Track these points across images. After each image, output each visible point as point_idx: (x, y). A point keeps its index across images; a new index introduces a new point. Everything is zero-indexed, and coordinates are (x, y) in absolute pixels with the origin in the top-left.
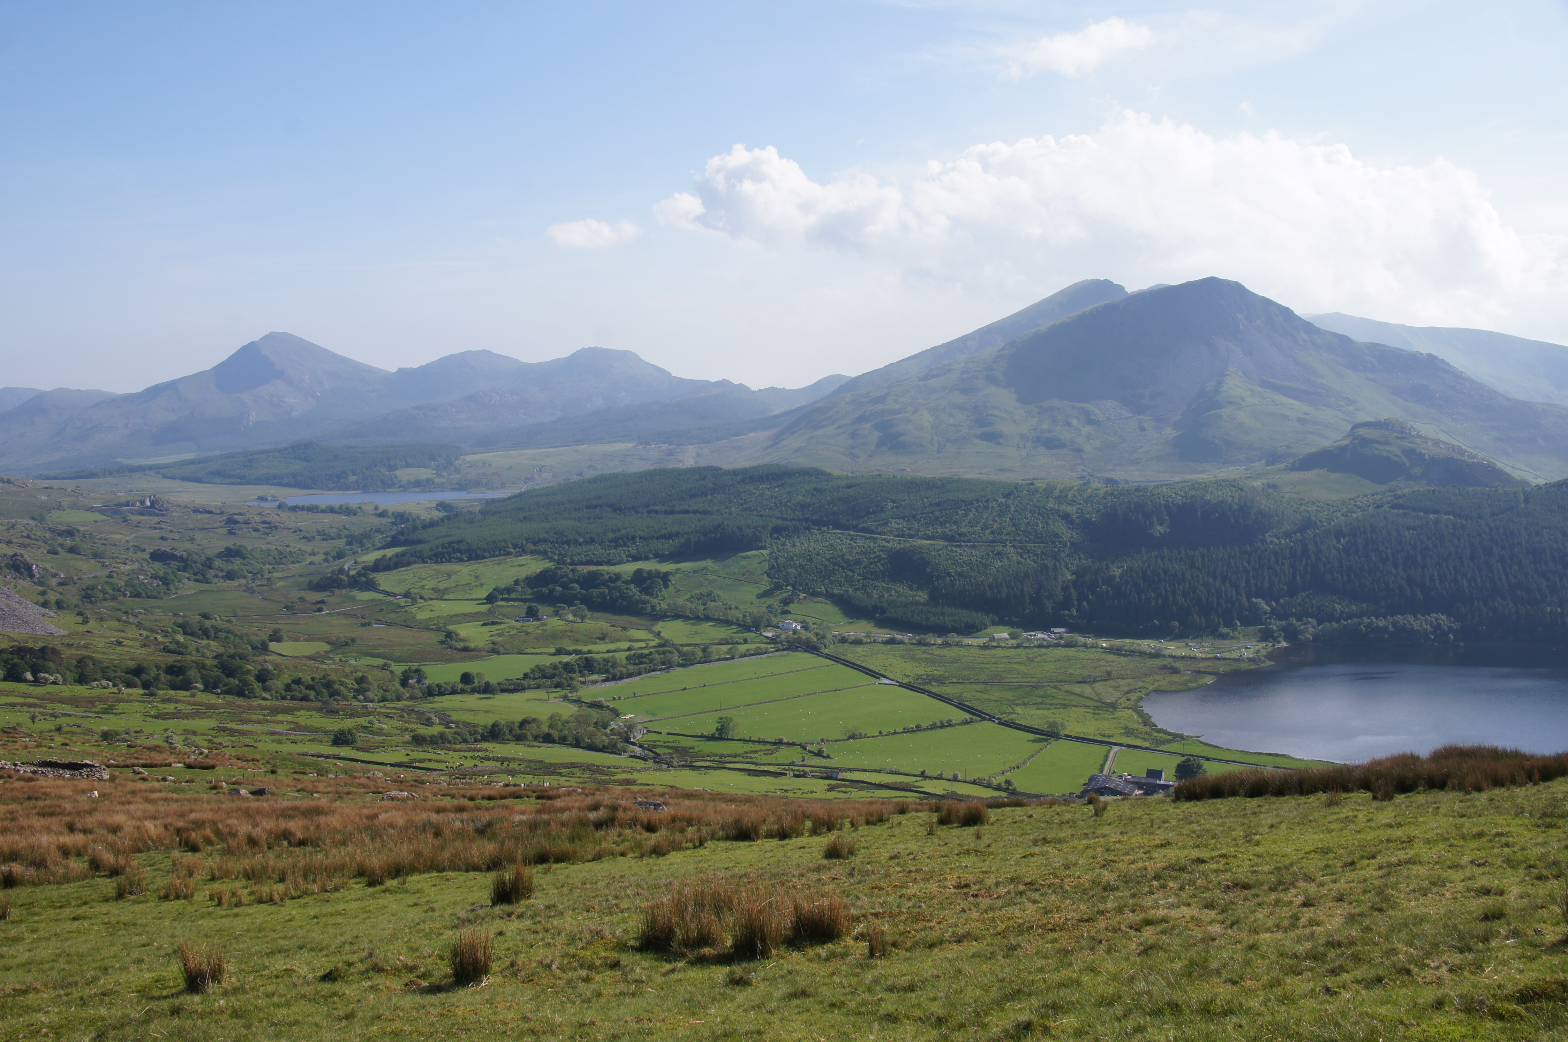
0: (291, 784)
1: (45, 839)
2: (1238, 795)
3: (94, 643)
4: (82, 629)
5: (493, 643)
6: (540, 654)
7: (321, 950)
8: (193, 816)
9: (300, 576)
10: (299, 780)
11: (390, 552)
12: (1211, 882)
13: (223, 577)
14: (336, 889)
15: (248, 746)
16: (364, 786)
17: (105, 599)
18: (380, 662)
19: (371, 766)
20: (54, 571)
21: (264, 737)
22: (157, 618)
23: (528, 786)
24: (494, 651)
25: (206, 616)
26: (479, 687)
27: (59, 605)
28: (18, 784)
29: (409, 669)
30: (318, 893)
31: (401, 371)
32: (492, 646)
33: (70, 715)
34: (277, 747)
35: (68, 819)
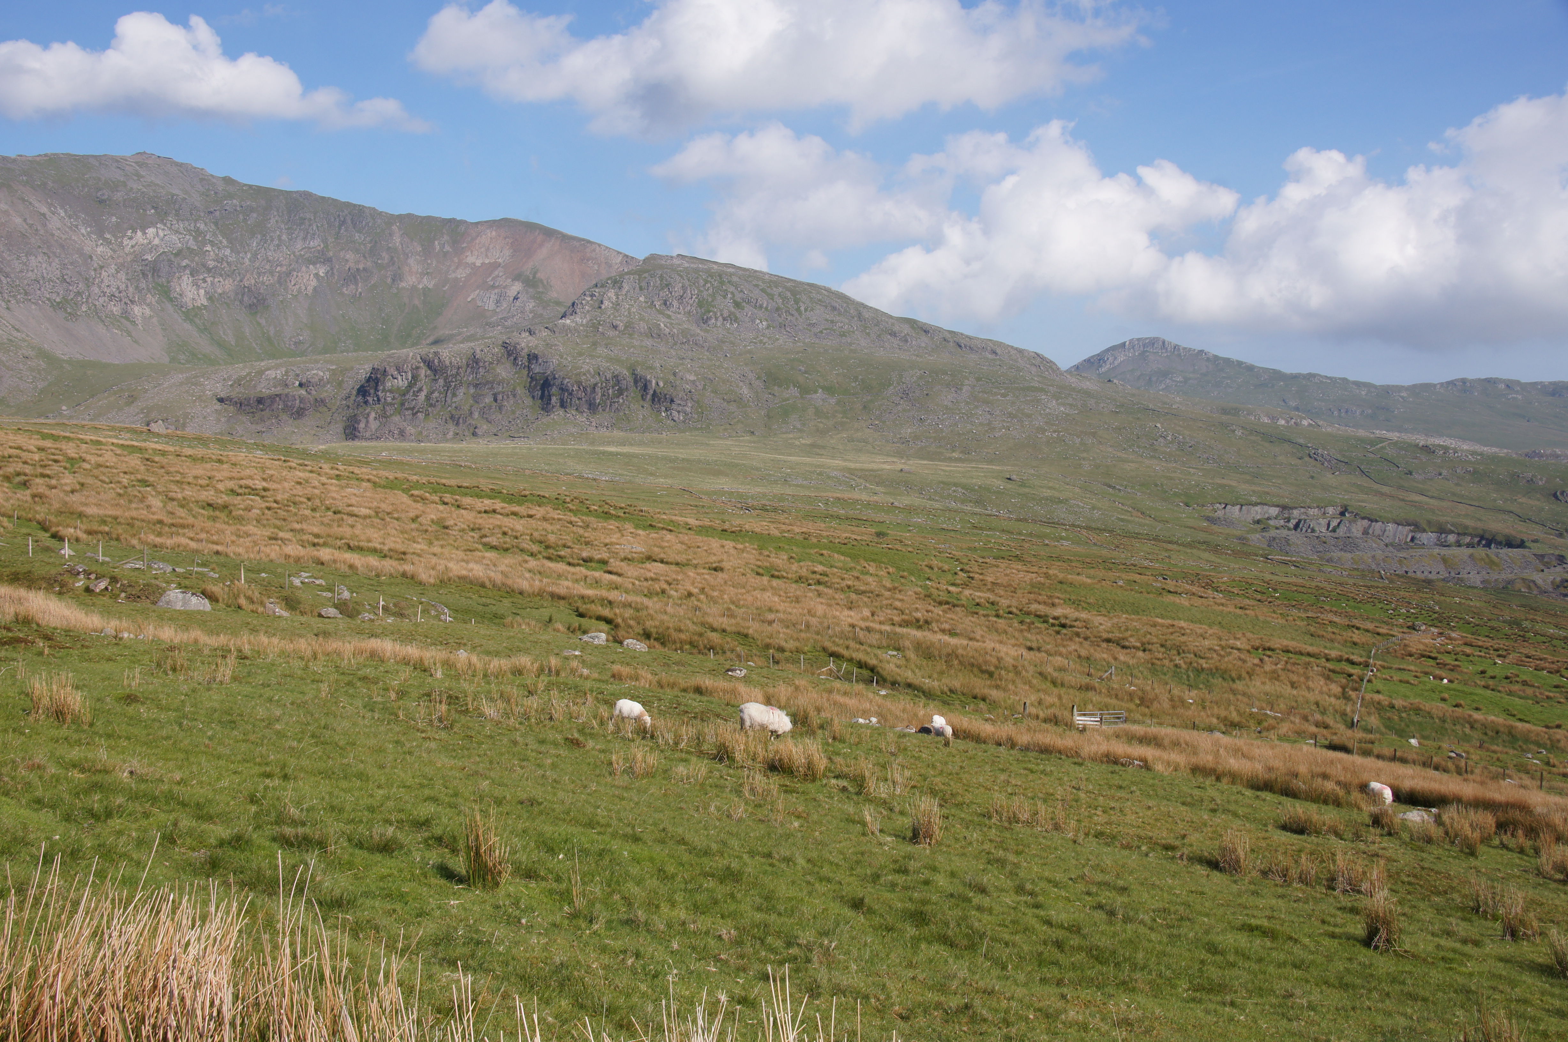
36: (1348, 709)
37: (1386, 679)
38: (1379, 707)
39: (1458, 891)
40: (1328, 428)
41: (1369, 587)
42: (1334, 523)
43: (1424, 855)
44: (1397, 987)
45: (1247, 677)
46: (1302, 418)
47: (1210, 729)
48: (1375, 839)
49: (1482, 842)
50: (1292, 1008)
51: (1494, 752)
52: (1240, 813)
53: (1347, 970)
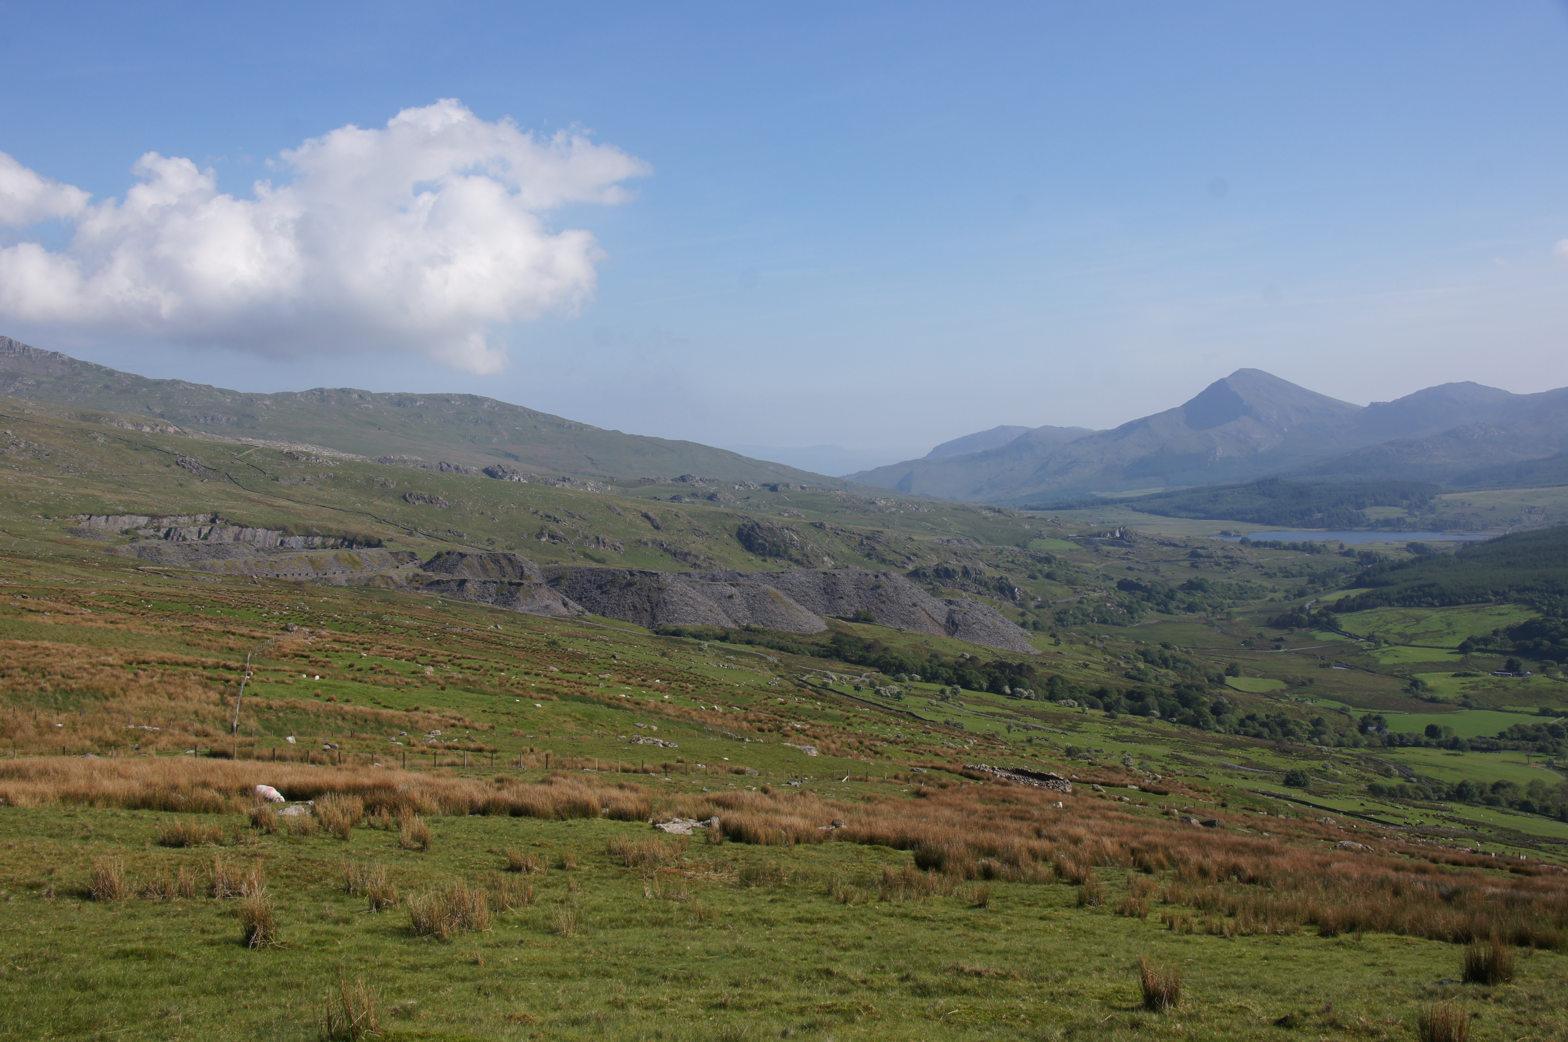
0: (1241, 819)
1: (1017, 841)
3: (1064, 664)
4: (1053, 649)
5: (1465, 696)
6: (1521, 712)
7: (1275, 993)
8: (1146, 838)
9: (1260, 612)
10: (1248, 816)
11: (1354, 593)
13: (1184, 609)
14: (1287, 933)
15: (1200, 776)
16: (1316, 831)
17: (1075, 624)
18: (1338, 705)
19: (1322, 811)
20: (1032, 594)
21: (1215, 770)
22: (1120, 644)
23: (1500, 856)
24: (1466, 705)
25: (1166, 646)
26: (1446, 741)
27: (1036, 626)
28: (995, 787)
29: (1369, 716)
30: (1268, 934)
31: (1373, 405)
32: (1463, 699)
33: (1040, 729)
34: (1230, 781)
35: (1036, 825)
36: (228, 715)
37: (262, 682)
38: (258, 709)
39: (332, 876)
40: (195, 436)
41: (242, 592)
42: (205, 531)
43: (301, 847)
44: (273, 980)
45: (122, 693)
46: (168, 425)
47: (83, 752)
48: (256, 840)
49: (352, 825)
50: (167, 1026)
51: (364, 739)
52: (115, 835)
53: (226, 974)
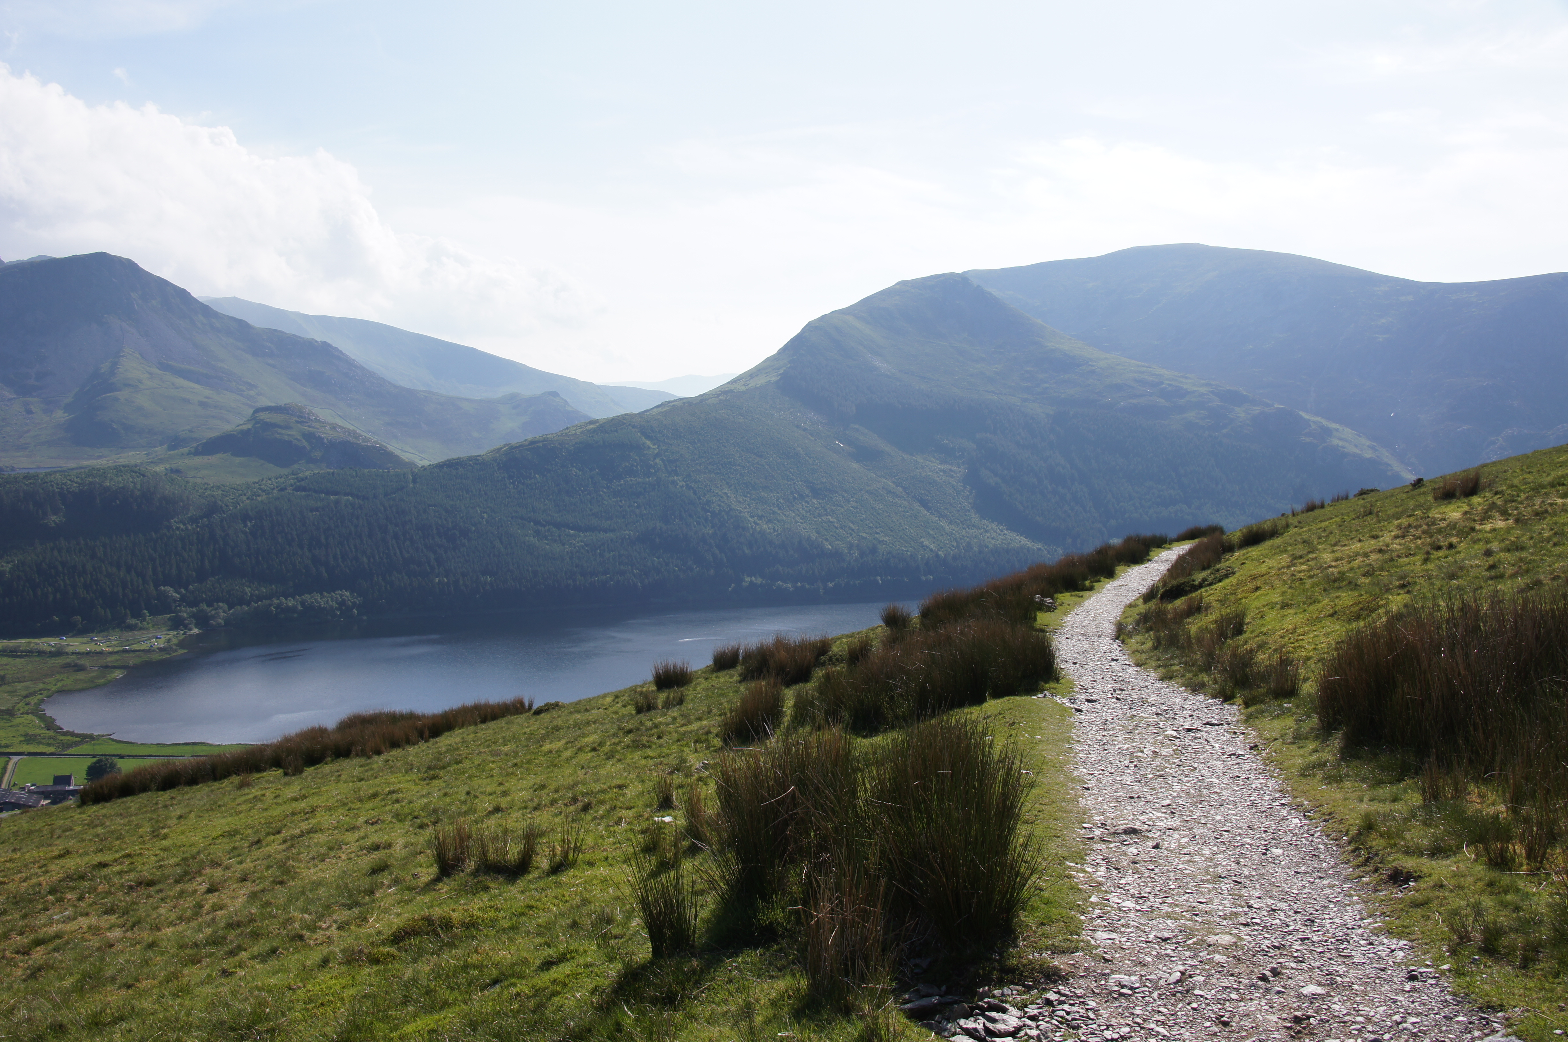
2: (150, 790)
12: (114, 885)
